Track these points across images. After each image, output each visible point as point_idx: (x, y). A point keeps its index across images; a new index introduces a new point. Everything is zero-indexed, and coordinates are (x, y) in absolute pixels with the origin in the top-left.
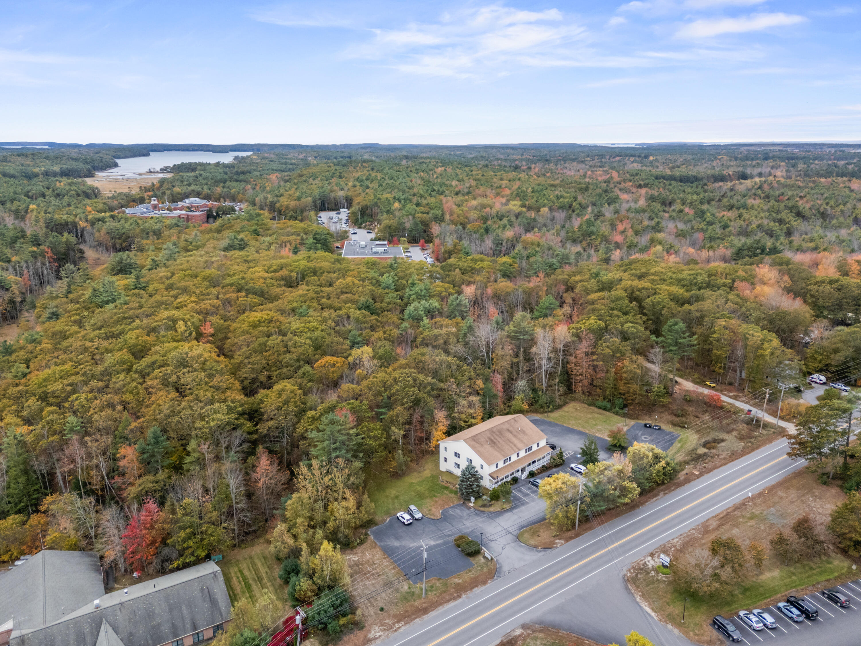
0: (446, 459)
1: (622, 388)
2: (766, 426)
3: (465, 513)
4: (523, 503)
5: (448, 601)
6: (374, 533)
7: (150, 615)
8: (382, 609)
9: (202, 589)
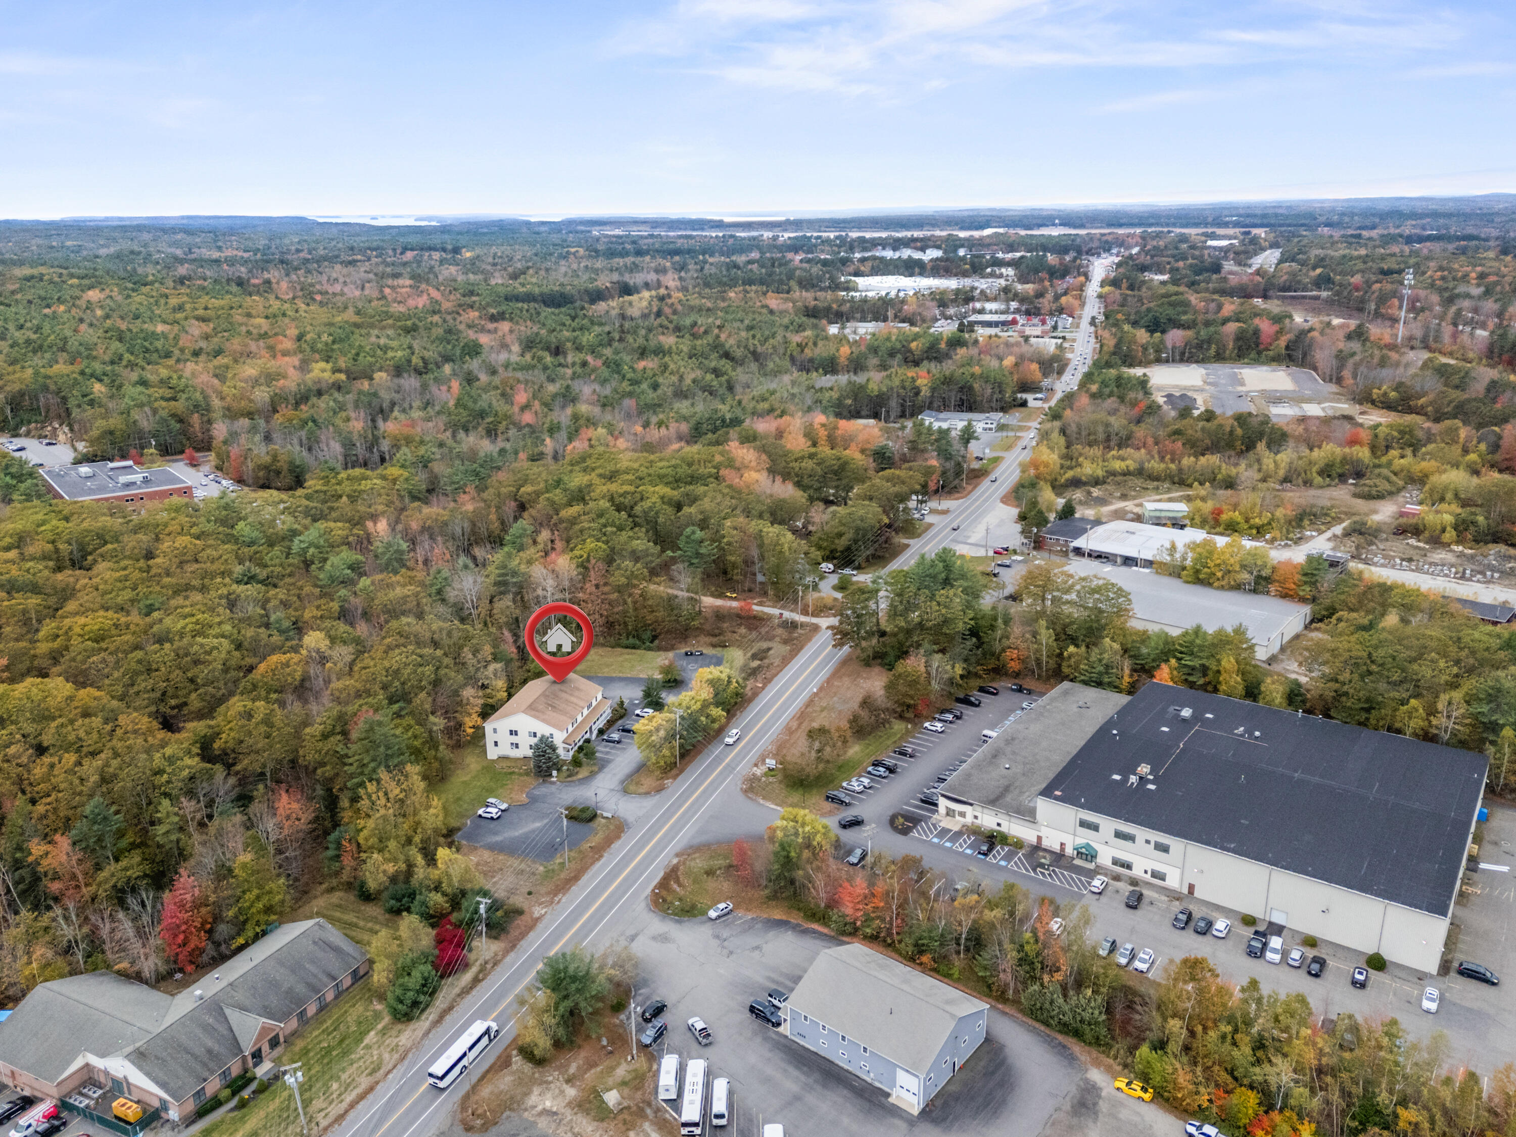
0: (496, 744)
1: (650, 618)
2: (803, 625)
3: (553, 788)
4: (608, 762)
5: (593, 864)
6: (464, 838)
7: (273, 984)
8: (530, 893)
9: (314, 943)
